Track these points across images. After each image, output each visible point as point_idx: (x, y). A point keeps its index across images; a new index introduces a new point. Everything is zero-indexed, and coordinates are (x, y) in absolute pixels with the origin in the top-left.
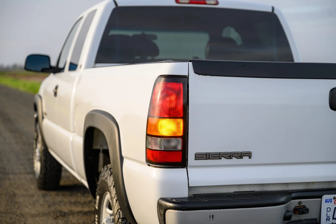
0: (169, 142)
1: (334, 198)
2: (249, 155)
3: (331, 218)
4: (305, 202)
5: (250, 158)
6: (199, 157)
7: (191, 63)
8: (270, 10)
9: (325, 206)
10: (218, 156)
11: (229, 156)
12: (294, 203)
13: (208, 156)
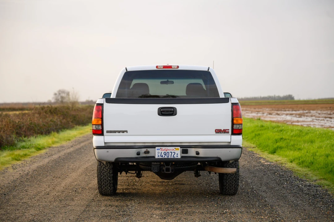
1: (161, 148)
2: (127, 131)
3: (160, 156)
4: (149, 149)
6: (108, 132)
7: (105, 99)
9: (157, 151)
10: (115, 132)
12: (144, 150)
13: (111, 132)
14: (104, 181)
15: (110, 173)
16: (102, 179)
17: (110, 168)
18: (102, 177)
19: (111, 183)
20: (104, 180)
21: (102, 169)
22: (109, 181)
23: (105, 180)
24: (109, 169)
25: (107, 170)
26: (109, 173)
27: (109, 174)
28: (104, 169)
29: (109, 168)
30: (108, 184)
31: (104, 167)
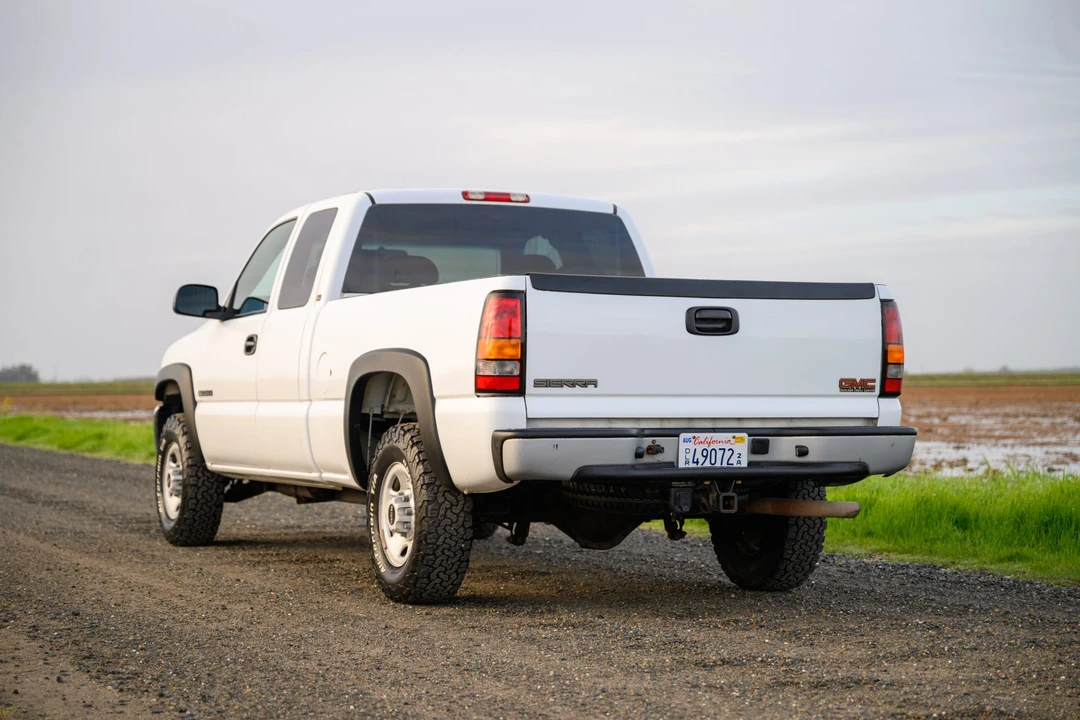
0: (503, 366)
1: (694, 438)
2: (594, 383)
3: (691, 460)
4: (660, 441)
5: (596, 387)
6: (538, 383)
7: (528, 277)
8: (611, 211)
9: (683, 446)
10: (560, 383)
11: (572, 384)
12: (647, 442)
13: (548, 383)
14: (443, 553)
15: (467, 525)
16: (438, 546)
17: (466, 509)
18: (441, 539)
19: (462, 562)
20: (446, 551)
21: (442, 512)
22: (459, 554)
23: (449, 550)
24: (462, 514)
25: (457, 515)
26: (463, 525)
27: (461, 531)
28: (449, 512)
29: (462, 510)
30: (453, 564)
31: (449, 506)
